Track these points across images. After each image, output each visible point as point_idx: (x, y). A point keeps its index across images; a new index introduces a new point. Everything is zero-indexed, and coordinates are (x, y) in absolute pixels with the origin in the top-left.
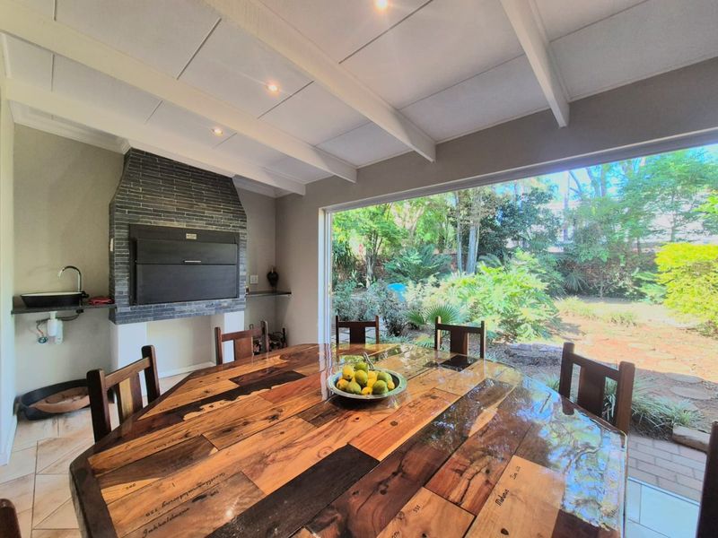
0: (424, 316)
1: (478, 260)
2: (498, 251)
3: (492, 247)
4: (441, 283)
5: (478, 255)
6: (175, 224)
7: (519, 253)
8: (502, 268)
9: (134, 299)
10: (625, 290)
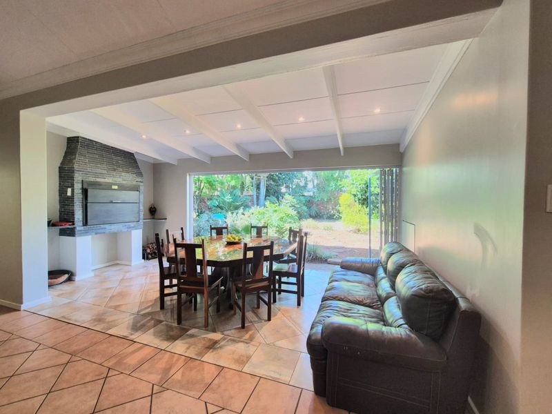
0: (240, 230)
1: (265, 199)
2: (276, 195)
3: (273, 193)
4: (245, 213)
5: (266, 196)
6: (106, 180)
7: (287, 196)
8: (277, 204)
9: (85, 223)
10: (334, 215)
